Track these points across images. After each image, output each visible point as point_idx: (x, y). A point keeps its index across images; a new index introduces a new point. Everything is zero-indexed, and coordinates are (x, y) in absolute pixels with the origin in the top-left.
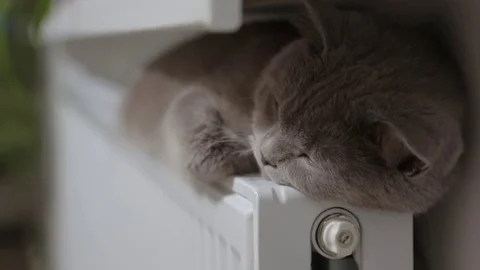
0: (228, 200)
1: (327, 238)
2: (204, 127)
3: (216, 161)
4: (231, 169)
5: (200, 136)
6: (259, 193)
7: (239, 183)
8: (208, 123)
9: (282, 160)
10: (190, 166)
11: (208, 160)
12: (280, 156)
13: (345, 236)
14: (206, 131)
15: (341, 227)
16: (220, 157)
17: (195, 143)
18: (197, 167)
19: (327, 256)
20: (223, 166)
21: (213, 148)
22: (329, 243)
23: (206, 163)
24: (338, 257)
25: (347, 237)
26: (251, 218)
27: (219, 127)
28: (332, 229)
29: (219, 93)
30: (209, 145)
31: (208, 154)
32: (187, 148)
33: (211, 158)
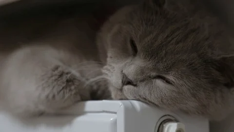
9: (142, 81)
11: (64, 90)
31: (64, 85)
32: (47, 82)
33: (66, 88)
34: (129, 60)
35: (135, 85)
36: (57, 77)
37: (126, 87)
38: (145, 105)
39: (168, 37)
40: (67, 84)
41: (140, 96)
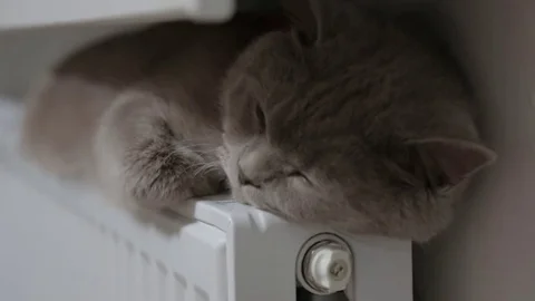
0: (189, 230)
1: (316, 270)
2: (151, 142)
3: (167, 183)
4: (188, 193)
5: (147, 153)
6: (234, 219)
7: (203, 208)
8: (155, 138)
9: (269, 180)
10: (134, 192)
11: (157, 182)
12: (266, 174)
13: (338, 266)
14: (153, 147)
15: (333, 256)
16: (173, 179)
17: (140, 163)
18: (144, 192)
19: (316, 292)
20: (176, 189)
21: (163, 168)
22: (319, 276)
23: (155, 187)
24: (330, 292)
25: (341, 269)
26: (223, 250)
27: (168, 141)
28: (323, 260)
29: (167, 99)
30: (158, 164)
31: (157, 175)
32: (131, 168)
33: (161, 180)
34: (250, 143)
35: (258, 187)
36: (146, 161)
37: (245, 188)
38: (277, 219)
39: (308, 105)
40: (162, 173)
41: (267, 204)
